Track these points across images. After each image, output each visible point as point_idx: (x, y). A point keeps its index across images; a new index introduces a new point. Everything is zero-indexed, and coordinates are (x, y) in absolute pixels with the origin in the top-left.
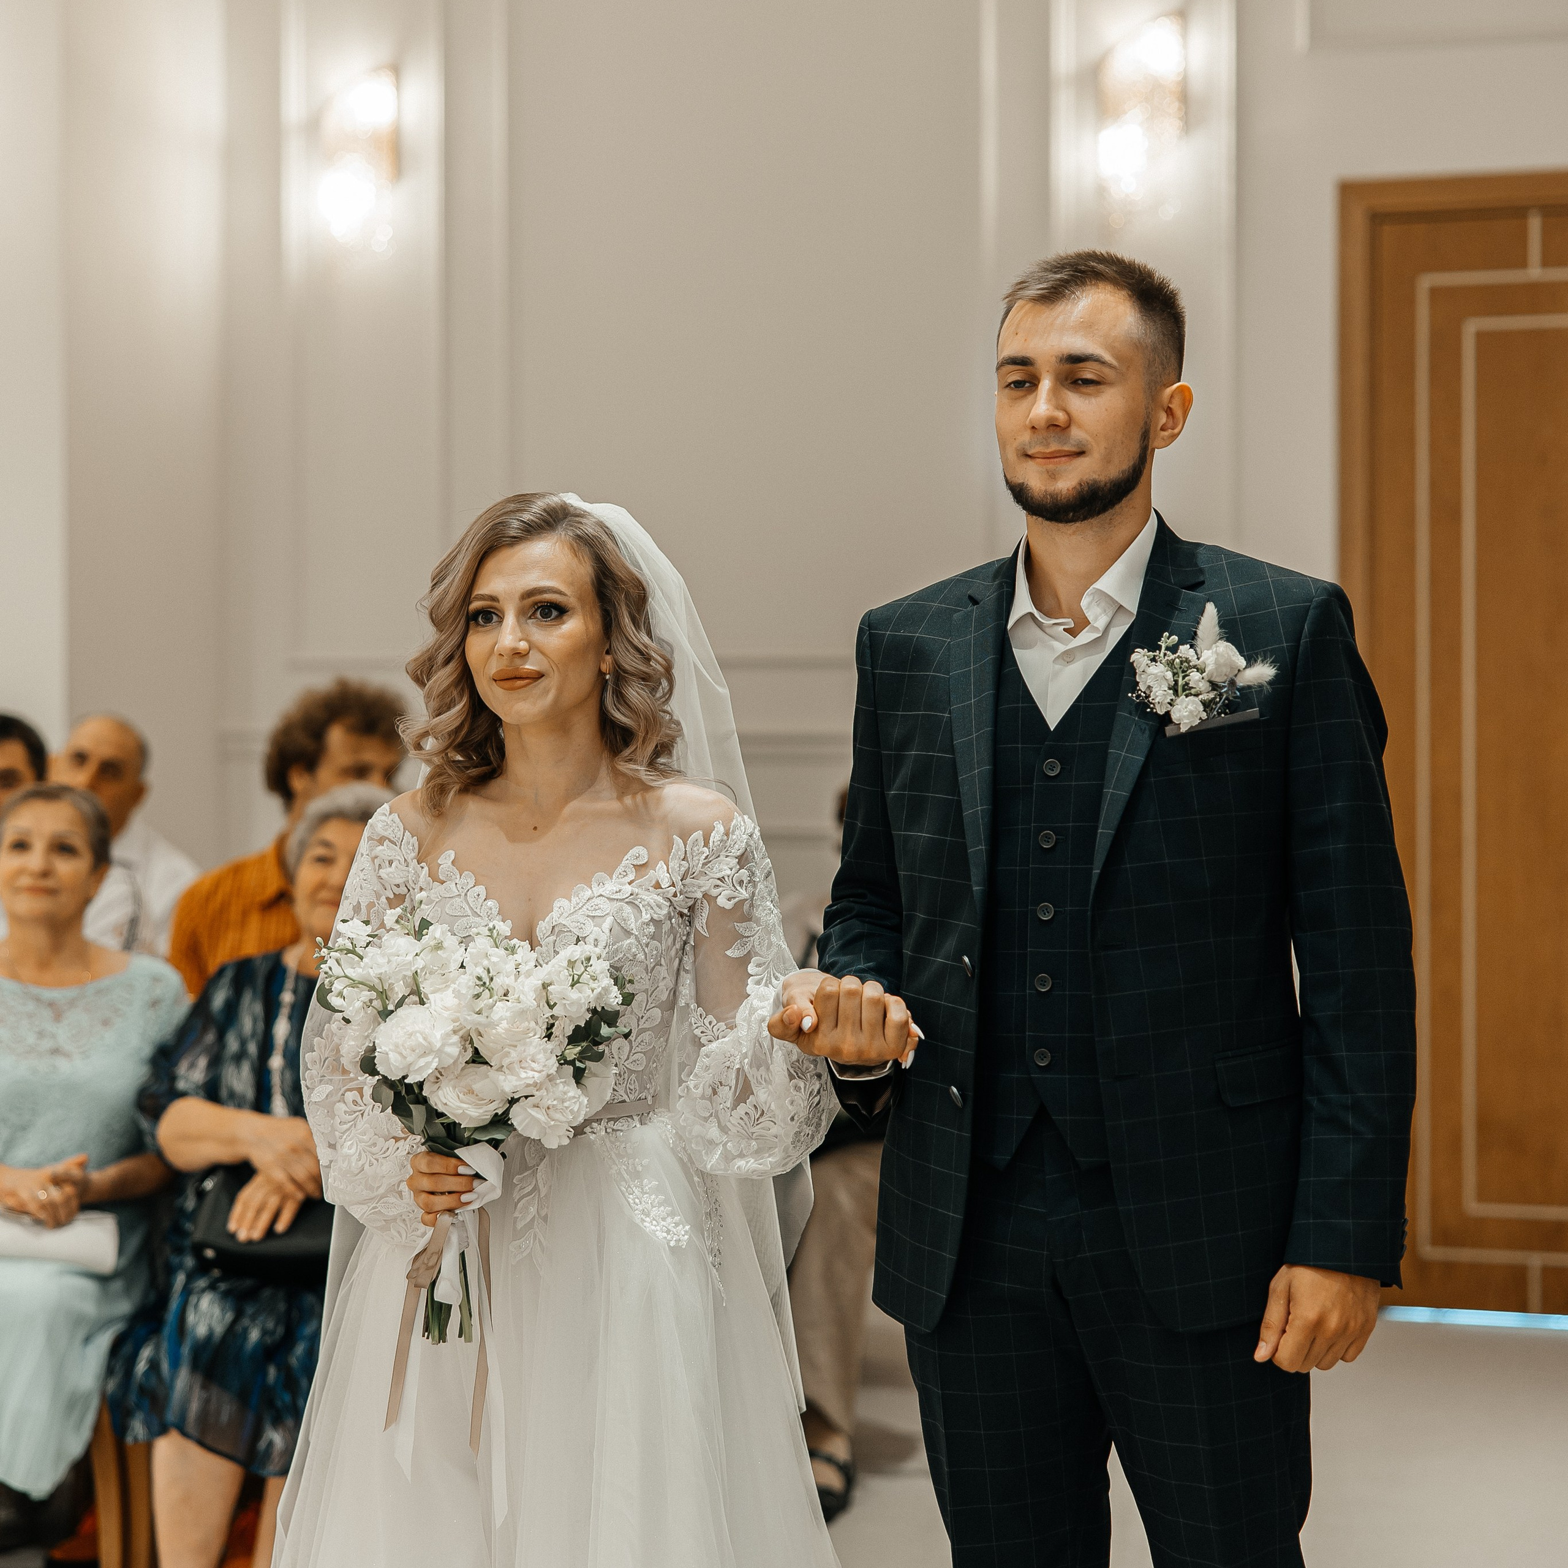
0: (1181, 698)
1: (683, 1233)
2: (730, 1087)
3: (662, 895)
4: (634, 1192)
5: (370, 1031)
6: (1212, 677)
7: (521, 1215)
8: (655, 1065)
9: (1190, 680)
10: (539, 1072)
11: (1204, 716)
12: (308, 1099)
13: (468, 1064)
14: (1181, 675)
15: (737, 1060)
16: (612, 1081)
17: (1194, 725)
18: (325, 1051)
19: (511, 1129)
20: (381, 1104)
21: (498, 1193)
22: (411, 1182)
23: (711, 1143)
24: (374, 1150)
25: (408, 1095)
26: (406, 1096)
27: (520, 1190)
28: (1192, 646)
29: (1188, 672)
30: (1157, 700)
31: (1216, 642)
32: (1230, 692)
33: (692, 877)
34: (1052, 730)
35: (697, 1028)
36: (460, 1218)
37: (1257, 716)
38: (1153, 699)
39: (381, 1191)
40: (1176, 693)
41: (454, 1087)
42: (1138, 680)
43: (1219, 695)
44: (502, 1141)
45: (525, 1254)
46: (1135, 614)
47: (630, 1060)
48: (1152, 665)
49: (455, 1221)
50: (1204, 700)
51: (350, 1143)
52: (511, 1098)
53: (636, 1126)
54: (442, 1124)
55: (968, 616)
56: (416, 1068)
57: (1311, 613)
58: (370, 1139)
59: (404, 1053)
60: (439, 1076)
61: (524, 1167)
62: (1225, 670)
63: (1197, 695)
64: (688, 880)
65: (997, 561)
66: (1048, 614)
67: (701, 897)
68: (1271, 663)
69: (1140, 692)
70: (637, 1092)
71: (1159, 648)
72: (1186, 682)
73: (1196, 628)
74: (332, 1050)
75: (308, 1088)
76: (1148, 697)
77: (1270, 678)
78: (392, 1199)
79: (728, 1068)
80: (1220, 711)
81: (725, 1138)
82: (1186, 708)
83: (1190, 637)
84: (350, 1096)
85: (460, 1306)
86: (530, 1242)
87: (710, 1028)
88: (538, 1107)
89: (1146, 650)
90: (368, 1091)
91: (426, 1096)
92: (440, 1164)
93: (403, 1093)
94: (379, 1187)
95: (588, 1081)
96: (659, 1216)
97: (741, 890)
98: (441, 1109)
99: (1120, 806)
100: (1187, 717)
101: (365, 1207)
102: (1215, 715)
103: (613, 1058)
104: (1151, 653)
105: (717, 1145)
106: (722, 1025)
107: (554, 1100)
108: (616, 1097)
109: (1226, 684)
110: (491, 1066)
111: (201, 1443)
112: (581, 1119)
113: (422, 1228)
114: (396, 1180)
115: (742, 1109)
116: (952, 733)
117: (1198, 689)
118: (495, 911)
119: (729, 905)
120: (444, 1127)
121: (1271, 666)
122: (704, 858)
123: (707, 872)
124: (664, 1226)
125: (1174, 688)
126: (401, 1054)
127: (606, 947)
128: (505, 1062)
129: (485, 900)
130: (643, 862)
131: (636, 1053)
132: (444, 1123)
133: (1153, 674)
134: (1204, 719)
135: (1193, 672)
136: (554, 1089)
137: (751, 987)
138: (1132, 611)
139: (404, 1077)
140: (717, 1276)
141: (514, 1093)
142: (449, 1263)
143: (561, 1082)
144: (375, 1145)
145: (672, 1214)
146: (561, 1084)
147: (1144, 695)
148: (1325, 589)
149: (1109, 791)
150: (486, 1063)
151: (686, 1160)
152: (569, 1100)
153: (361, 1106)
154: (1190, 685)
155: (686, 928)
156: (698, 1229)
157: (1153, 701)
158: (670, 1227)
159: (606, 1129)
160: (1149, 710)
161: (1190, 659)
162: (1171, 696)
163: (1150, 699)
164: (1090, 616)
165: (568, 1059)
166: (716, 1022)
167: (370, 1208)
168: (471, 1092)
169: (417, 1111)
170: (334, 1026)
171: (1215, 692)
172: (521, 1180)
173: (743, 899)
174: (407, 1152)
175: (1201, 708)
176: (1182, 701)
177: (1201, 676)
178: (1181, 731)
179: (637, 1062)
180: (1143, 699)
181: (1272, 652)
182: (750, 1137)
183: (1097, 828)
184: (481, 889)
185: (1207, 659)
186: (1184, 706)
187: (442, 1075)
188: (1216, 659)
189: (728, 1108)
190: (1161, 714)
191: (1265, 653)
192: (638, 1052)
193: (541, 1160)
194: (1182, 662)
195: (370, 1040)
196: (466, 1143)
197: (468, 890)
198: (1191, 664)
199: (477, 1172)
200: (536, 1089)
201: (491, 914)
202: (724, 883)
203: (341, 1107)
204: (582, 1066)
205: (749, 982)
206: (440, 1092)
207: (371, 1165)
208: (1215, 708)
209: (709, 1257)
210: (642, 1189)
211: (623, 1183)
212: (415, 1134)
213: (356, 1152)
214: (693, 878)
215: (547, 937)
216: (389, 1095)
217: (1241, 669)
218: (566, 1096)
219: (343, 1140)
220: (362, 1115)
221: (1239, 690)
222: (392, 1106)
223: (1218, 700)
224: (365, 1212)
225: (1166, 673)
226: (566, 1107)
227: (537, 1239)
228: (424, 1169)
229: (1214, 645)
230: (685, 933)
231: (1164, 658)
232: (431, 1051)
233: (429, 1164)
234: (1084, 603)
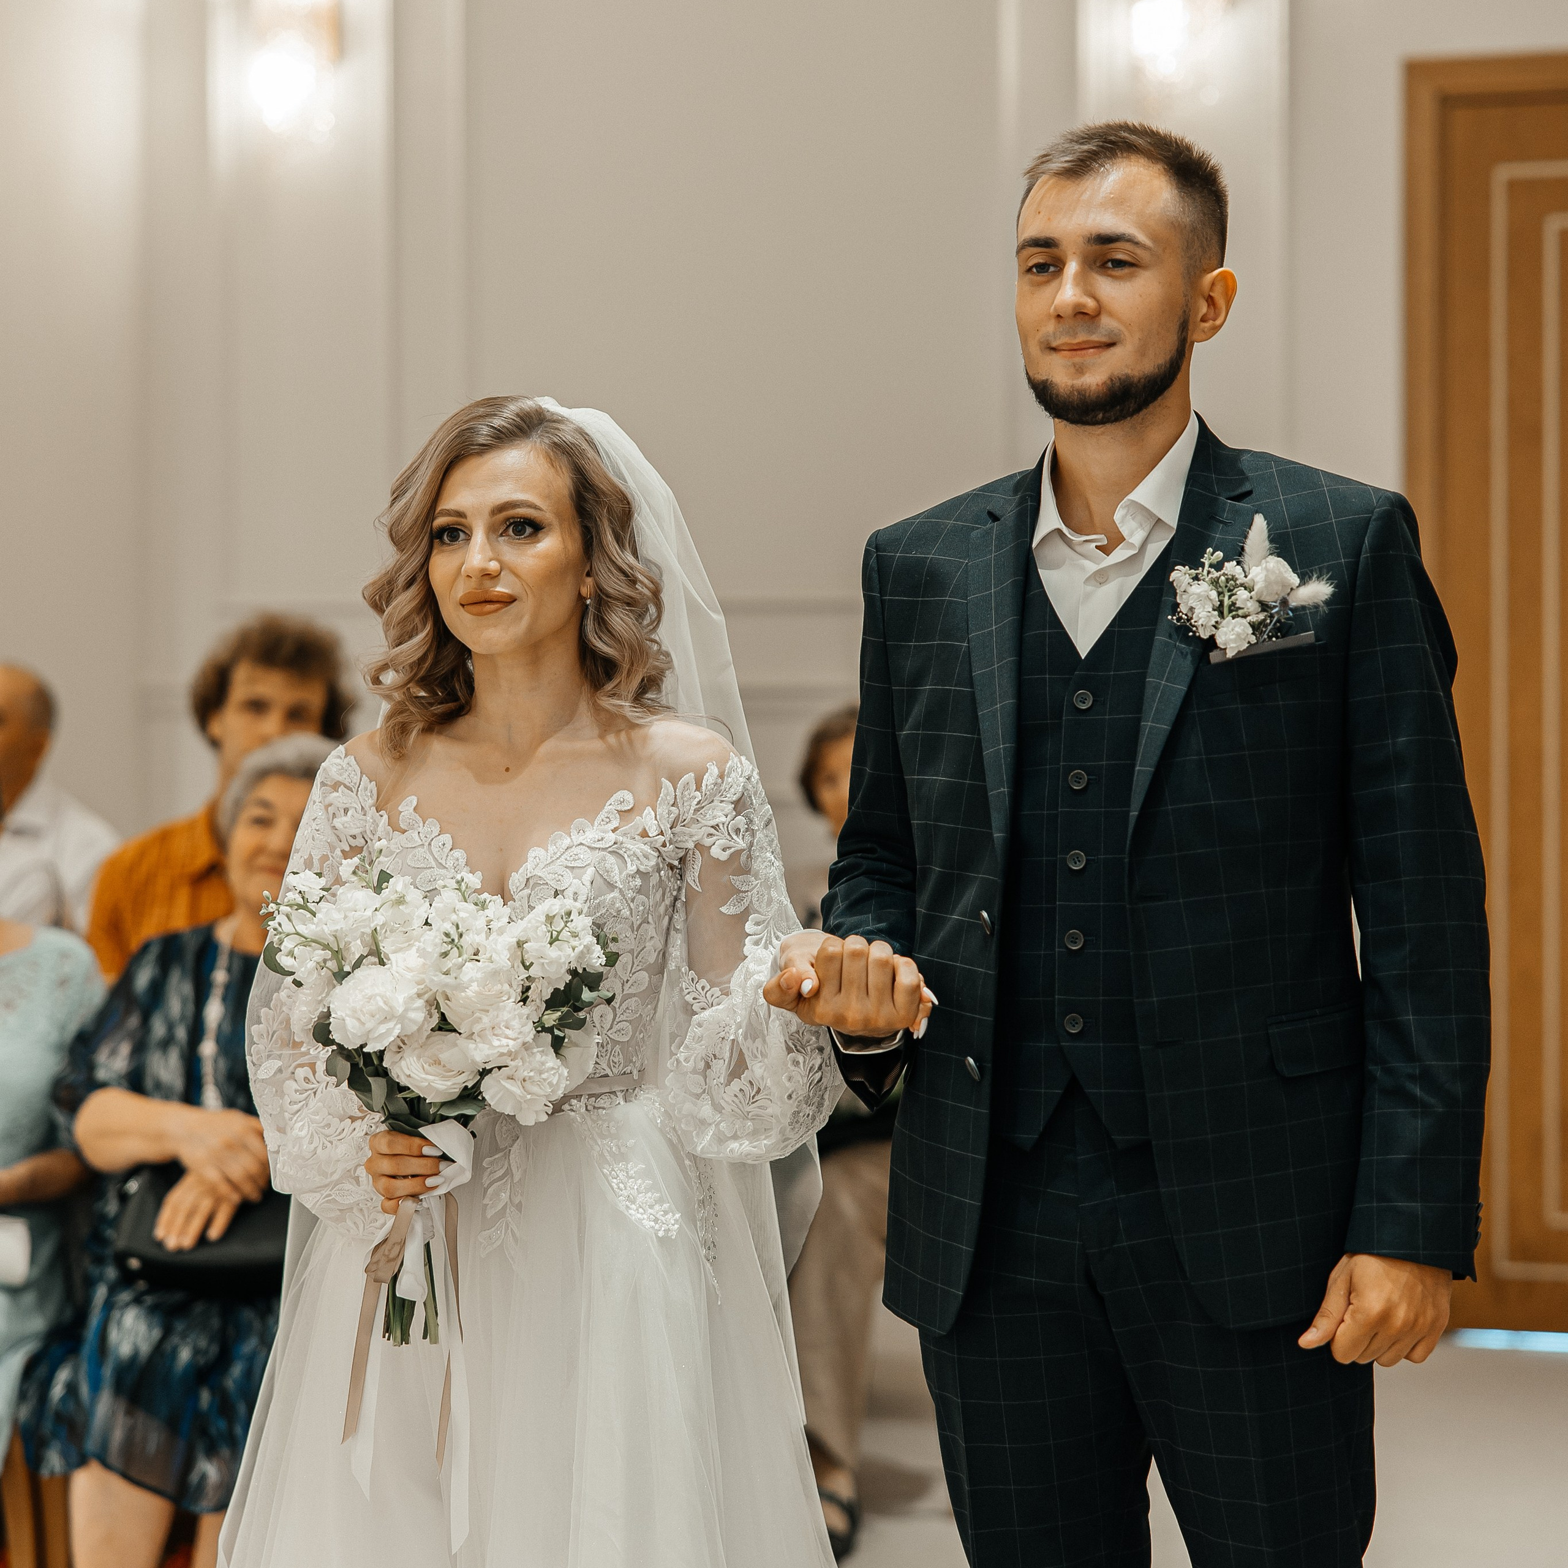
0: (1227, 619)
1: (673, 1222)
2: (724, 1061)
3: (649, 844)
4: (618, 1176)
5: (324, 995)
6: (1260, 597)
7: (491, 1202)
8: (641, 1036)
9: (1237, 600)
10: (514, 1040)
11: (1253, 639)
12: (254, 1077)
13: (434, 1031)
14: (1227, 594)
15: (732, 1031)
16: (594, 1050)
17: (1242, 650)
18: (273, 1024)
19: (481, 1104)
20: (336, 1077)
21: (467, 1177)
22: (369, 1165)
23: (703, 1123)
24: (327, 1131)
25: (366, 1068)
26: (364, 1068)
27: (490, 1174)
28: (1239, 563)
29: (1234, 592)
30: (1200, 623)
31: (1265, 558)
32: (1282, 613)
33: (682, 824)
34: (1083, 658)
35: (689, 993)
36: (425, 1204)
37: (1312, 640)
38: (1195, 622)
39: (336, 1177)
40: (1221, 615)
41: (419, 1058)
42: (1178, 601)
43: (1269, 617)
44: (472, 1117)
45: (495, 1246)
46: (1175, 528)
47: (614, 1030)
48: (1194, 584)
49: (419, 1208)
50: (1253, 622)
51: (301, 1123)
52: (483, 1069)
53: (619, 1103)
54: (405, 1099)
55: (988, 533)
56: (376, 1036)
57: (1372, 526)
58: (324, 1119)
59: (363, 1019)
60: (402, 1045)
61: (495, 1149)
62: (1277, 588)
63: (1245, 617)
64: (678, 829)
65: (1018, 473)
66: (1078, 531)
67: (693, 847)
68: (1327, 580)
69: (1181, 614)
70: (622, 1065)
71: (1203, 565)
72: (1232, 602)
73: (1244, 543)
74: (281, 1023)
75: (254, 1065)
76: (1189, 620)
77: (1326, 597)
78: (347, 1186)
79: (723, 1038)
80: (1270, 634)
81: (718, 1118)
82: (1233, 630)
83: (1236, 553)
84: (301, 1073)
85: (425, 1303)
86: (501, 1232)
87: (703, 993)
88: (512, 1079)
89: (1187, 567)
90: (321, 1067)
91: (386, 1068)
92: (403, 1143)
93: (361, 1064)
94: (332, 1174)
95: (567, 1051)
96: (646, 1203)
97: (738, 840)
98: (404, 1081)
99: (1160, 740)
100: (1235, 641)
101: (318, 1195)
102: (1265, 639)
103: (594, 1026)
104: (1193, 571)
105: (710, 1124)
106: (716, 991)
107: (531, 1071)
108: (598, 1071)
109: (1277, 604)
110: (460, 1034)
111: (126, 1476)
112: (560, 1094)
113: (382, 1217)
114: (350, 1165)
115: (736, 1085)
116: (970, 664)
117: (1245, 610)
118: (462, 862)
119: (724, 856)
120: (406, 1102)
121: (1327, 583)
122: (696, 803)
123: (699, 819)
124: (651, 1214)
125: (1220, 609)
126: (359, 1020)
127: (586, 901)
128: (477, 1028)
129: (451, 850)
130: (629, 808)
131: (620, 1022)
132: (407, 1098)
133: (1196, 594)
134: (1252, 643)
135: (1240, 590)
136: (531, 1059)
137: (749, 947)
138: (1171, 525)
139: (362, 1046)
140: (712, 1271)
141: (486, 1063)
142: (413, 1255)
143: (538, 1052)
144: (328, 1125)
145: (660, 1201)
146: (538, 1054)
147: (1186, 617)
148: (1388, 498)
149: (1147, 724)
150: (455, 1031)
151: (675, 1140)
152: (547, 1072)
153: (313, 1083)
154: (1237, 605)
155: (676, 882)
156: (690, 1218)
157: (1196, 624)
158: (658, 1216)
159: (586, 1107)
160: (1191, 634)
161: (1237, 576)
162: (1215, 618)
163: (1192, 621)
164: (1124, 531)
165: (546, 1026)
166: (709, 987)
167: (324, 1196)
168: (437, 1062)
169: (377, 1086)
170: (283, 994)
171: (1266, 613)
172: (491, 1163)
173: (739, 849)
174: (364, 1132)
175: (1250, 631)
176: (1228, 623)
177: (1249, 595)
178: (1227, 656)
179: (622, 1032)
180: (1184, 622)
181: (1328, 570)
182: (746, 1117)
183: (1134, 766)
184: (447, 838)
185: (1256, 576)
186: (1230, 629)
187: (404, 1044)
188: (1266, 576)
189: (722, 1084)
190: (1205, 638)
191: (1321, 570)
192: (623, 1021)
193: (514, 1141)
194: (1227, 580)
195: (325, 1005)
196: (431, 1121)
197: (433, 839)
198: (1238, 582)
199: (444, 1152)
200: (510, 1058)
201: (458, 865)
202: (718, 831)
203: (291, 1085)
204: (561, 1034)
205: (746, 942)
206: (403, 1063)
207: (324, 1147)
208: (1265, 631)
209: (703, 1250)
210: (627, 1173)
211: (606, 1166)
212: (374, 1111)
213: (308, 1133)
214: (684, 826)
215: (521, 890)
216: (345, 1067)
217: (1294, 588)
218: (544, 1067)
219: (293, 1121)
220: (315, 1093)
221: (1291, 610)
222: (348, 1079)
223: (1268, 621)
224: (318, 1201)
225: (1210, 593)
226: (543, 1079)
227: (509, 1228)
228: (385, 1149)
229: (1263, 561)
230: (676, 887)
231: (1208, 576)
232: (393, 1017)
233: (390, 1144)
234: (1118, 517)
